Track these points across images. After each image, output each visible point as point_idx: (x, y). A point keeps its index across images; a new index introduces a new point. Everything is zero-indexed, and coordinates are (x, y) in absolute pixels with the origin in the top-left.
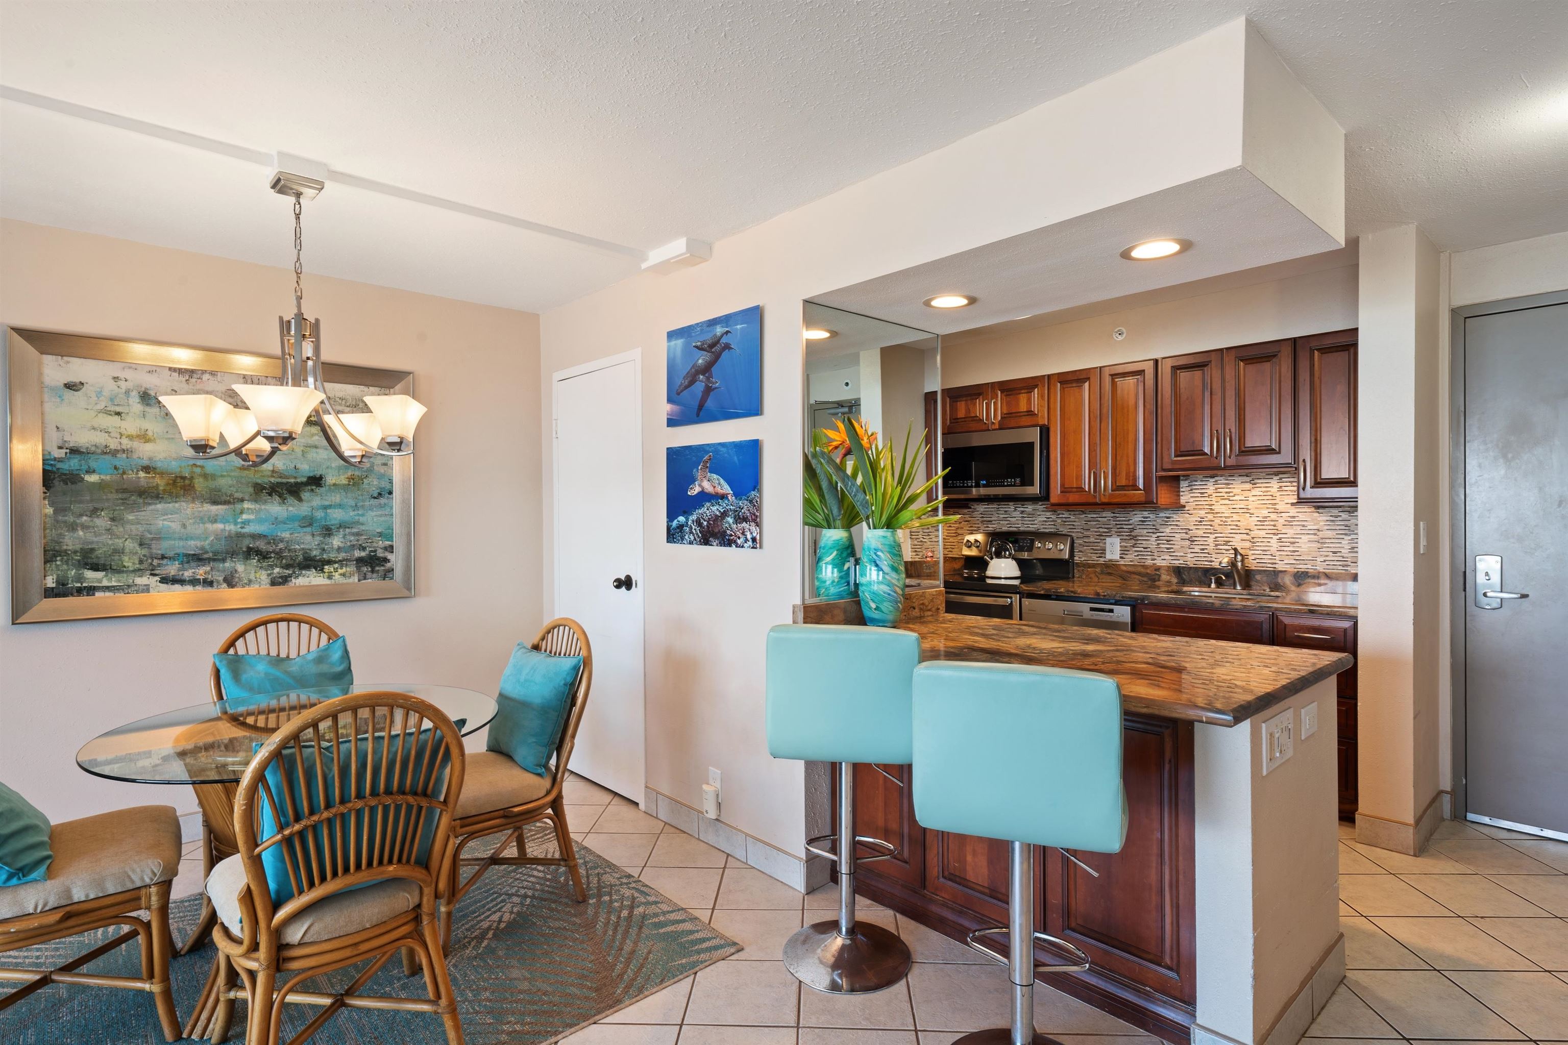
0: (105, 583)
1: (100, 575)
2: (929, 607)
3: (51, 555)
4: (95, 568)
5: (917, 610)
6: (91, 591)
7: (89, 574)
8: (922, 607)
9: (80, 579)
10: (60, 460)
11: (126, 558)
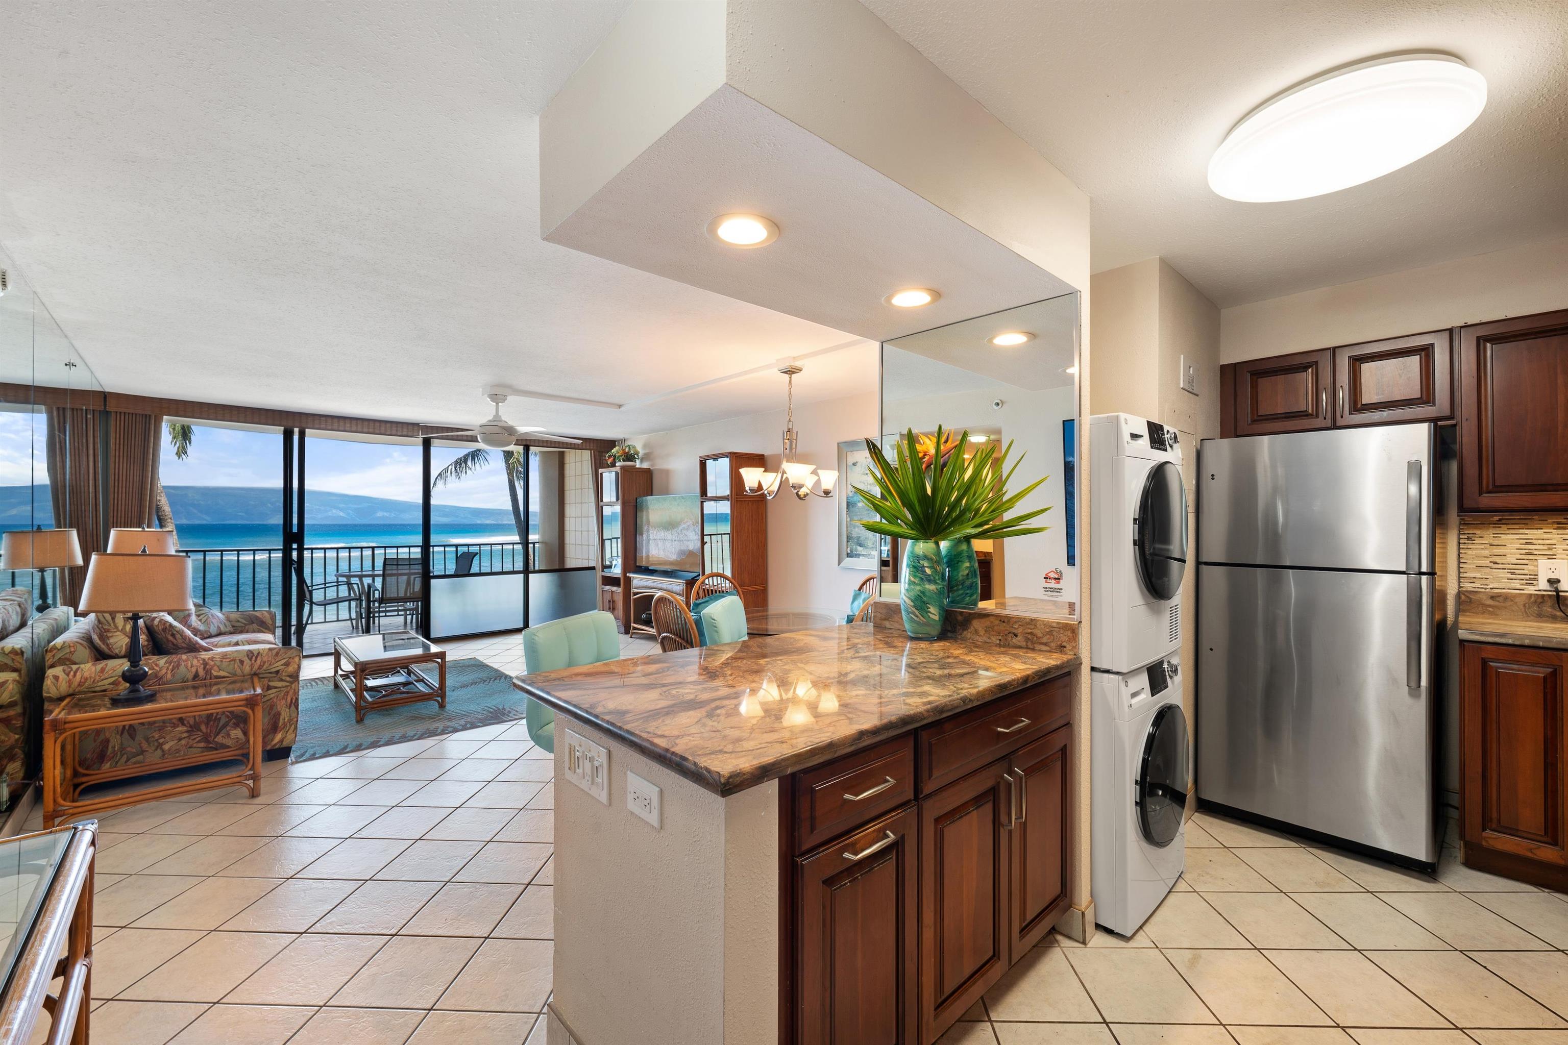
0: (863, 553)
1: (861, 548)
2: (1045, 640)
3: (849, 539)
4: (861, 545)
5: (1019, 638)
6: (858, 556)
7: (859, 548)
8: (1029, 636)
9: (856, 550)
10: (852, 497)
11: (869, 542)
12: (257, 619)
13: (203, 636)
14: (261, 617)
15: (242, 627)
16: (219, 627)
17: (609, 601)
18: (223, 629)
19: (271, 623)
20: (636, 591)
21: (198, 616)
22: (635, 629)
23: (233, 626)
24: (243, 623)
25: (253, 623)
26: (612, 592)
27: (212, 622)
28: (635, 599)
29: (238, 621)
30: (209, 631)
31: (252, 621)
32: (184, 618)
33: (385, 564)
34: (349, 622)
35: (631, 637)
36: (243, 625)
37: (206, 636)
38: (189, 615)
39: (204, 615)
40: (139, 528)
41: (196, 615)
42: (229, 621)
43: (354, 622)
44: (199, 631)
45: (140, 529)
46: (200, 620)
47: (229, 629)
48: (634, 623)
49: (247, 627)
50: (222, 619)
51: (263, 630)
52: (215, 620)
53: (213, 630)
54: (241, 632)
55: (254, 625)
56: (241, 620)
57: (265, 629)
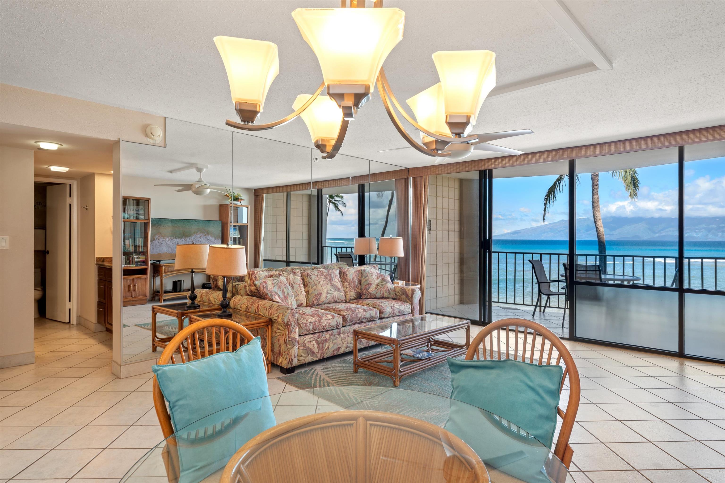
13: (371, 297)
14: (407, 291)
15: (399, 296)
16: (383, 294)
18: (386, 295)
19: (411, 297)
23: (396, 295)
25: (404, 295)
29: (398, 292)
30: (376, 295)
37: (372, 297)
44: (370, 293)
46: (376, 288)
47: (392, 296)
50: (389, 289)
51: (407, 300)
52: (384, 289)
53: (379, 295)
54: (399, 300)
55: (404, 296)
56: (400, 292)
57: (408, 300)
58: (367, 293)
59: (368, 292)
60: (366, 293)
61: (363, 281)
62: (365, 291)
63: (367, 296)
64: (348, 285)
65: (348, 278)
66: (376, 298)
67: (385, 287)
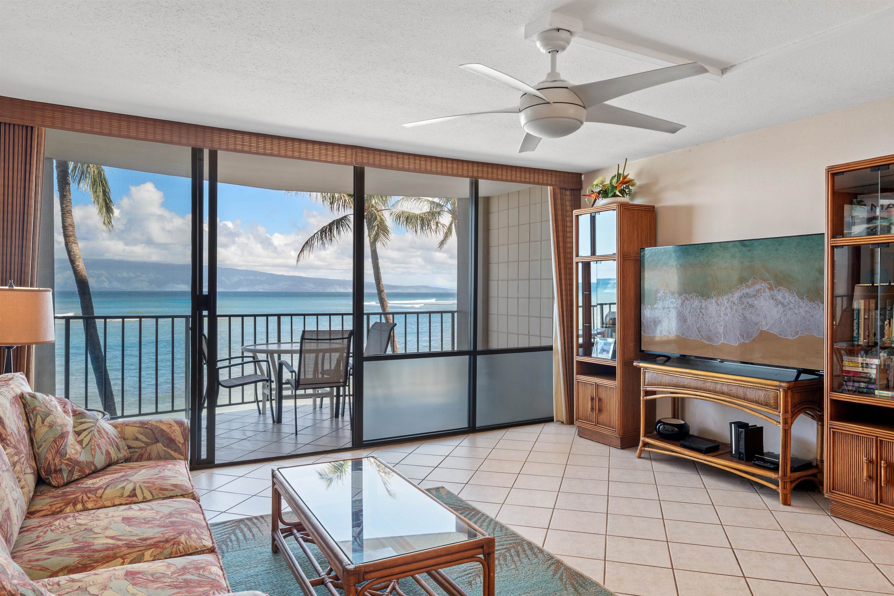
12: (162, 435)
15: (142, 448)
16: (108, 453)
17: (592, 399)
18: (114, 456)
19: (182, 441)
20: (649, 389)
21: (78, 433)
22: (646, 444)
23: (129, 447)
24: (143, 442)
25: (158, 442)
26: (597, 386)
27: (98, 445)
28: (647, 402)
29: (137, 439)
30: (93, 463)
31: (156, 438)
32: (55, 441)
33: (303, 338)
34: (256, 404)
35: (639, 457)
36: (143, 445)
37: (87, 472)
38: (63, 436)
39: (86, 432)
40: (6, 286)
41: (75, 432)
42: (124, 439)
43: (261, 404)
44: (78, 463)
45: (7, 288)
46: (80, 442)
47: (124, 453)
48: (645, 436)
49: (149, 448)
50: (113, 437)
51: (172, 453)
52: (103, 440)
53: (100, 461)
54: (140, 459)
55: (160, 445)
56: (140, 436)
57: (175, 451)
58: (67, 465)
59: (70, 459)
60: (63, 467)
61: (41, 431)
62: (57, 461)
63: (71, 472)
64: (16, 454)
65: (9, 430)
66: (96, 472)
67: (99, 431)
